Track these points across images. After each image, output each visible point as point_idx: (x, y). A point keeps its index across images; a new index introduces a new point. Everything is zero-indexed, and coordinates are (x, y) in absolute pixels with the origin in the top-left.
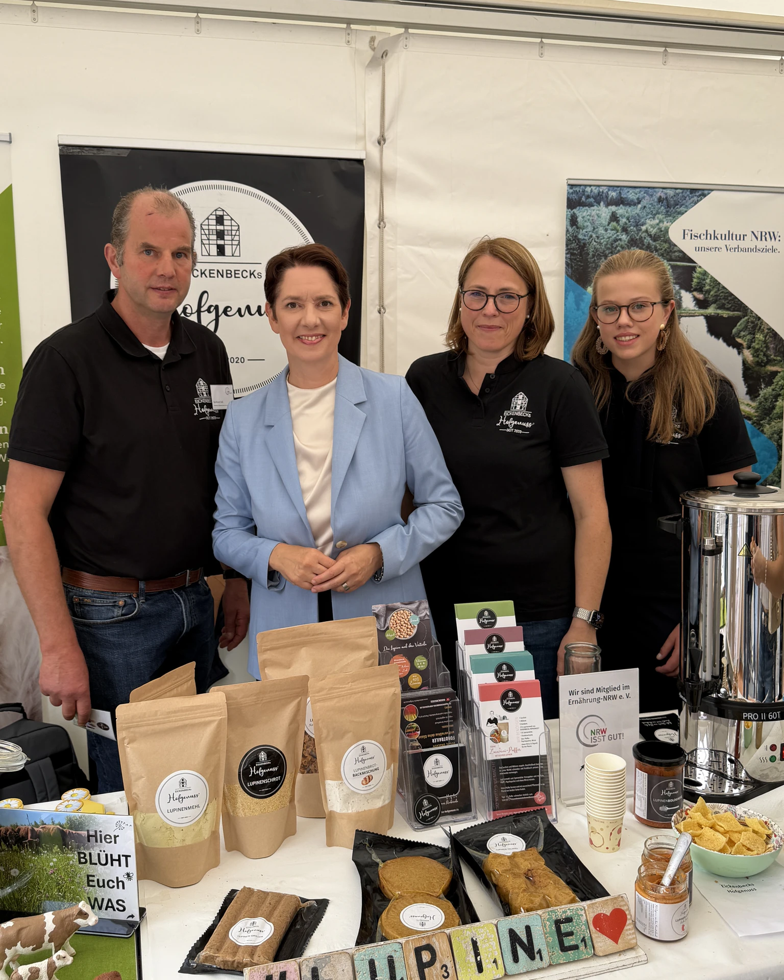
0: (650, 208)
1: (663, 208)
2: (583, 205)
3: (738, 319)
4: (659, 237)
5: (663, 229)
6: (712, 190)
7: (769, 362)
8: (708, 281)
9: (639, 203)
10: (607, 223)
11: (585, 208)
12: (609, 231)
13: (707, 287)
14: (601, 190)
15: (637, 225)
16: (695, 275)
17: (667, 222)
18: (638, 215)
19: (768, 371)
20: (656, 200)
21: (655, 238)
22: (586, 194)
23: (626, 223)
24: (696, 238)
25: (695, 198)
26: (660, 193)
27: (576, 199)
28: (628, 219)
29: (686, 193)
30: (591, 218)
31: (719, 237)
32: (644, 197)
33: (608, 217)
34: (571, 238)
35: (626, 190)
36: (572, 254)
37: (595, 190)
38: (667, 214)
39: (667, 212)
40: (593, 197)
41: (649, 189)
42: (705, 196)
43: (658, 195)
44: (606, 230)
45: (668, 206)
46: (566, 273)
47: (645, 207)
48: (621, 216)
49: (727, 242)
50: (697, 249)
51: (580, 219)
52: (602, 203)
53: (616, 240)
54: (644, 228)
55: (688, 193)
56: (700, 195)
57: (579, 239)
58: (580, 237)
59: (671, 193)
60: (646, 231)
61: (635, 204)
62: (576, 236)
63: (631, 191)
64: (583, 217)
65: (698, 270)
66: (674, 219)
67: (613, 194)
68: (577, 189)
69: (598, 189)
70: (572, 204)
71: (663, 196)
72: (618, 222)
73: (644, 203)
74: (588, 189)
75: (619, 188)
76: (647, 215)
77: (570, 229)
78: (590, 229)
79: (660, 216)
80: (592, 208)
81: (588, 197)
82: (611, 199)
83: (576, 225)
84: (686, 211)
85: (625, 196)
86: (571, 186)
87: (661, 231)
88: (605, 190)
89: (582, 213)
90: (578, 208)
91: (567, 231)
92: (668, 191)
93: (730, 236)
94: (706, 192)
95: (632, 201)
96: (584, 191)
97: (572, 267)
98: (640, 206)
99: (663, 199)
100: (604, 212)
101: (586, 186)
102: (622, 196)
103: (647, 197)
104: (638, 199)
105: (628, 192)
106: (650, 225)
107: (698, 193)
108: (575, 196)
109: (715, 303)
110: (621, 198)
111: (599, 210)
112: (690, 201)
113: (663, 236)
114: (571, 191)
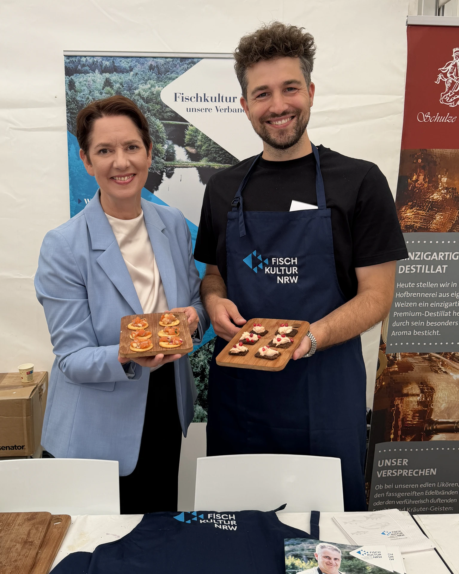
0: (142, 75)
1: (154, 74)
2: (79, 72)
4: (151, 99)
5: (154, 93)
6: (202, 58)
8: (199, 137)
9: (131, 70)
10: (101, 88)
11: (81, 75)
12: (104, 95)
13: (199, 143)
14: (95, 60)
15: (131, 89)
16: (187, 132)
17: (159, 87)
18: (131, 81)
20: (147, 67)
21: (147, 100)
22: (81, 63)
23: (119, 87)
24: (187, 101)
25: (186, 66)
26: (151, 62)
27: (72, 67)
28: (121, 84)
29: (176, 61)
30: (87, 83)
31: (209, 99)
32: (136, 66)
33: (103, 82)
34: (70, 100)
35: (118, 60)
36: (72, 113)
37: (90, 60)
38: (159, 80)
39: (158, 78)
40: (88, 66)
41: (140, 59)
42: (194, 63)
43: (149, 64)
44: (101, 93)
45: (159, 73)
46: (68, 128)
47: (137, 74)
48: (115, 82)
49: (217, 104)
50: (189, 110)
51: (77, 84)
52: (97, 71)
54: (136, 92)
55: (179, 61)
56: (190, 63)
57: (77, 101)
58: (78, 99)
59: (162, 61)
60: (139, 94)
61: (127, 72)
62: (74, 98)
63: (123, 60)
64: (80, 83)
65: (190, 128)
66: (166, 84)
67: (107, 63)
68: (74, 59)
69: (92, 58)
70: (69, 72)
71: (154, 64)
72: (111, 86)
73: (136, 70)
74: (84, 59)
75: (112, 58)
76: (139, 81)
77: (69, 93)
78: (87, 92)
79: (152, 82)
80: (88, 75)
81: (84, 65)
82: (105, 67)
83: (74, 89)
84: (177, 77)
85: (118, 65)
86: (68, 57)
87: (153, 94)
88: (100, 60)
89: (78, 79)
90: (75, 74)
91: (67, 94)
92: (159, 60)
93: (220, 98)
94: (196, 60)
95: (125, 69)
96: (79, 61)
97: (72, 124)
98: (132, 73)
99: (154, 66)
100: (98, 78)
101: (81, 56)
102: (115, 64)
103: (139, 65)
104: (130, 66)
105: (121, 61)
106: (143, 89)
107: (187, 62)
108: (71, 65)
109: (206, 156)
110: (115, 66)
111: (94, 77)
112: (180, 69)
113: (155, 99)
114: (68, 61)
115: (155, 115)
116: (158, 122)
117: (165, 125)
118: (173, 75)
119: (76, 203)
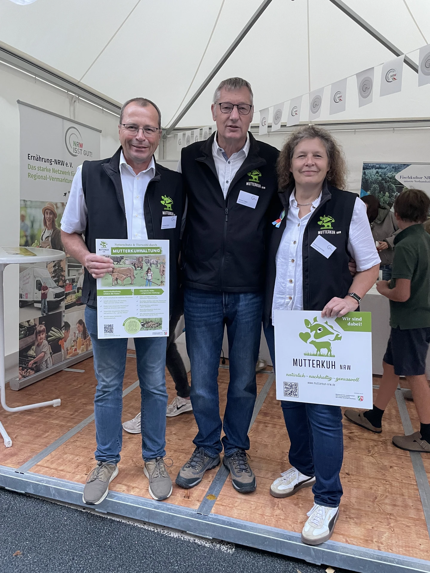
1: (394, 169)
2: (368, 169)
5: (393, 176)
6: (411, 164)
10: (375, 174)
14: (374, 165)
15: (385, 174)
16: (403, 189)
17: (395, 174)
18: (385, 172)
20: (392, 167)
21: (390, 178)
24: (405, 178)
25: (405, 167)
26: (393, 165)
28: (382, 173)
29: (402, 165)
30: (370, 173)
31: (413, 178)
33: (376, 172)
34: (363, 178)
36: (364, 183)
37: (372, 165)
38: (395, 171)
40: (371, 167)
41: (389, 164)
44: (375, 176)
45: (396, 169)
46: (362, 187)
47: (388, 169)
48: (380, 172)
49: (415, 179)
50: (405, 182)
51: (366, 173)
52: (374, 168)
53: (377, 179)
54: (387, 175)
58: (366, 178)
60: (388, 176)
61: (384, 169)
63: (384, 165)
65: (405, 187)
66: (398, 173)
67: (378, 166)
68: (366, 165)
70: (364, 169)
72: (378, 174)
74: (370, 165)
75: (380, 164)
76: (388, 172)
77: (363, 176)
78: (370, 175)
79: (393, 172)
80: (371, 170)
81: (369, 167)
83: (365, 175)
84: (402, 171)
86: (364, 164)
89: (367, 171)
91: (362, 176)
92: (396, 165)
93: (417, 178)
94: (409, 165)
98: (386, 169)
99: (394, 167)
100: (374, 171)
101: (369, 164)
102: (381, 166)
103: (389, 167)
104: (386, 167)
106: (389, 174)
107: (406, 165)
108: (365, 167)
112: (403, 168)
113: (393, 178)
115: (393, 183)
116: (393, 185)
117: (395, 186)
118: (400, 170)
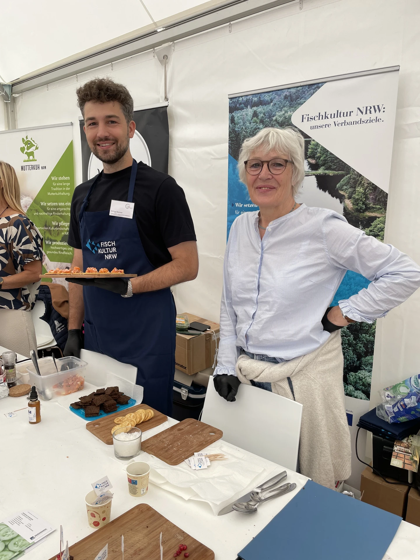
0: (278, 104)
1: (287, 102)
2: (238, 109)
3: (342, 176)
4: (284, 123)
5: (287, 117)
6: (325, 82)
7: (368, 209)
8: (319, 150)
9: (271, 102)
10: (251, 119)
11: (239, 111)
12: (252, 124)
13: (318, 155)
14: (248, 98)
15: (270, 117)
16: (310, 146)
17: (290, 112)
18: (271, 110)
19: (366, 216)
20: (283, 98)
21: (281, 124)
22: (239, 102)
23: (262, 116)
24: (311, 120)
26: (286, 93)
27: (233, 106)
28: (264, 114)
29: (305, 88)
30: (242, 117)
31: (329, 116)
32: (275, 98)
33: (252, 114)
34: (231, 131)
35: (263, 95)
36: (232, 140)
37: (245, 99)
38: (291, 106)
39: (291, 104)
40: (243, 103)
41: (278, 91)
42: (319, 88)
43: (284, 94)
44: (250, 123)
45: (292, 100)
46: (229, 152)
47: (275, 104)
48: (260, 113)
49: (336, 119)
50: (312, 128)
51: (236, 119)
52: (249, 106)
53: (256, 129)
54: (274, 118)
55: (307, 88)
56: (315, 88)
57: (236, 131)
58: (236, 129)
59: (293, 90)
60: (276, 120)
61: (269, 103)
62: (234, 129)
63: (266, 95)
64: (238, 117)
65: (312, 142)
66: (296, 108)
67: (256, 99)
68: (234, 100)
69: (246, 97)
70: (232, 109)
71: (288, 94)
72: (257, 116)
73: (275, 101)
74: (241, 99)
75: (259, 95)
76: (277, 109)
77: (231, 126)
78: (242, 124)
79: (286, 109)
80: (243, 110)
81: (241, 104)
82: (254, 102)
83: (234, 123)
84: (305, 102)
85: (263, 99)
86: (231, 99)
87: (286, 119)
88: (251, 97)
89: (237, 115)
90: (235, 111)
91: (229, 127)
92: (292, 90)
93: (338, 114)
94: (320, 85)
95: (267, 101)
97: (232, 149)
98: (272, 104)
99: (288, 96)
100: (250, 111)
101: (239, 97)
102: (261, 99)
103: (277, 97)
104: (271, 99)
105: (265, 96)
106: (279, 115)
109: (323, 165)
110: (261, 100)
111: (247, 111)
112: (308, 94)
114: (231, 102)
118: (302, 100)
119: (230, 206)
